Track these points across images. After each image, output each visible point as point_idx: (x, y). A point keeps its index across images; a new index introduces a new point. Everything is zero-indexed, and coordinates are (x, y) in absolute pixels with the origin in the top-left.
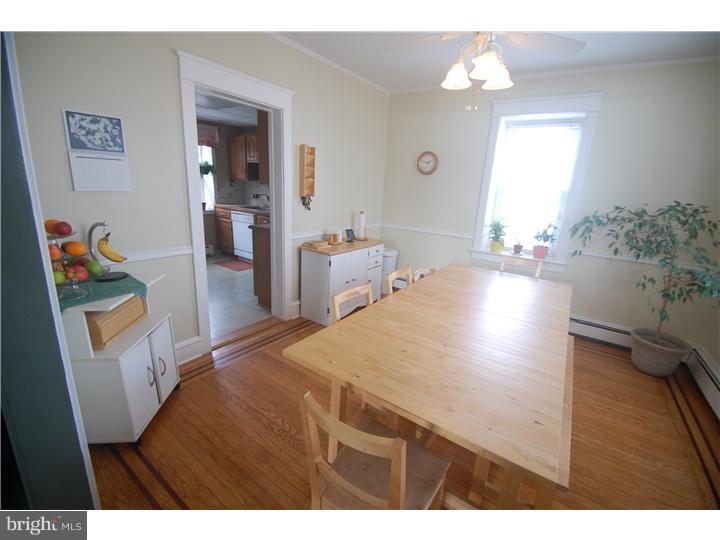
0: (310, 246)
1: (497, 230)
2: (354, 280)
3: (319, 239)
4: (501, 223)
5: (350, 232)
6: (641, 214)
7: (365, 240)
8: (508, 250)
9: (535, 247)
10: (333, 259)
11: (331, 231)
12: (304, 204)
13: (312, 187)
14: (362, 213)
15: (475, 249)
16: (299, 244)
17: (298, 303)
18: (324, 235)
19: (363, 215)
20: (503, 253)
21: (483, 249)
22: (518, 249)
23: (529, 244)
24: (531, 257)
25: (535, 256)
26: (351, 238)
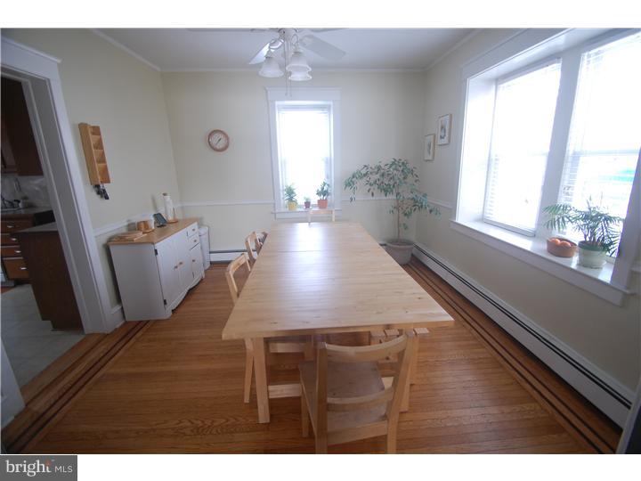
0: (119, 239)
1: (290, 192)
2: (181, 263)
3: (124, 230)
4: (293, 187)
5: (158, 217)
6: (379, 168)
7: (176, 222)
8: (300, 207)
9: (319, 201)
10: (158, 246)
11: (137, 219)
12: (99, 193)
13: (105, 172)
14: (165, 194)
15: (277, 211)
16: (104, 240)
17: (118, 308)
18: (129, 225)
19: (168, 198)
20: (298, 210)
21: (283, 210)
22: (307, 204)
23: (315, 199)
24: (317, 209)
25: (320, 208)
26: (161, 222)
